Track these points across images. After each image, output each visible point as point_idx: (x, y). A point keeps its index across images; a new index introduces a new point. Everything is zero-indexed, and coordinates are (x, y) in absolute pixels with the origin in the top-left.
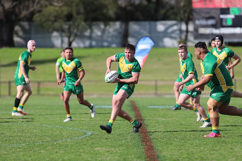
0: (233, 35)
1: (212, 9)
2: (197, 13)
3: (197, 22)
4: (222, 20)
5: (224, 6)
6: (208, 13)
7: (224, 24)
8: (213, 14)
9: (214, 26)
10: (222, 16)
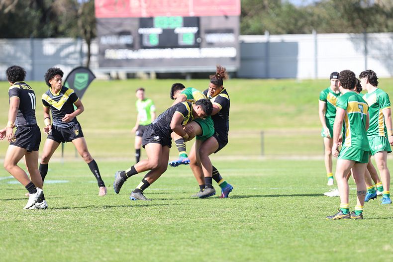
0: (160, 61)
1: (126, 19)
2: (102, 24)
3: (104, 41)
4: (141, 36)
5: (145, 14)
6: (120, 25)
7: (146, 43)
8: (127, 28)
9: (130, 47)
10: (142, 31)
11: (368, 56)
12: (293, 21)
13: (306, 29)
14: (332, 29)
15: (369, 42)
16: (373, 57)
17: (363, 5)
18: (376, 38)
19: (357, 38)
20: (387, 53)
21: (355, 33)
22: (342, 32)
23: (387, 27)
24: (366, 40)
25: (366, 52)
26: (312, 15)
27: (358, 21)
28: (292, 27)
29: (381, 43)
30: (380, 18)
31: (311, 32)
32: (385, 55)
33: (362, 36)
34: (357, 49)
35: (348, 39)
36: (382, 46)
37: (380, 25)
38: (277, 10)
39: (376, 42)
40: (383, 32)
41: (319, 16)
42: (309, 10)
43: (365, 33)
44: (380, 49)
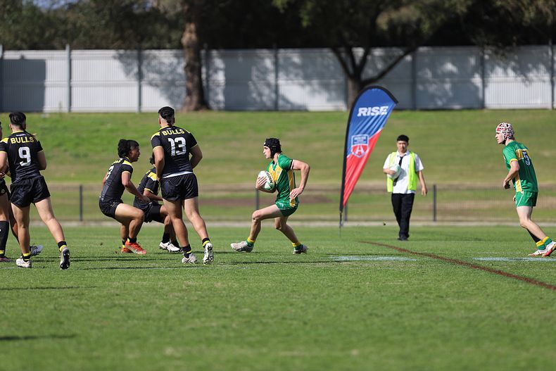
11: (143, 82)
12: (37, 31)
13: (56, 44)
14: (93, 43)
15: (145, 63)
16: (151, 84)
17: (137, 10)
18: (155, 57)
19: (128, 57)
20: (170, 78)
21: (126, 49)
22: (107, 48)
23: (170, 41)
24: (140, 59)
25: (140, 76)
26: (64, 22)
27: (129, 32)
28: (36, 39)
29: (161, 63)
30: (161, 29)
31: (64, 48)
32: (166, 80)
33: (135, 52)
34: (127, 73)
35: (114, 58)
36: (163, 69)
37: (161, 38)
38: (15, 15)
39: (154, 63)
40: (164, 48)
41: (74, 24)
42: (62, 16)
43: (140, 49)
44: (159, 72)
